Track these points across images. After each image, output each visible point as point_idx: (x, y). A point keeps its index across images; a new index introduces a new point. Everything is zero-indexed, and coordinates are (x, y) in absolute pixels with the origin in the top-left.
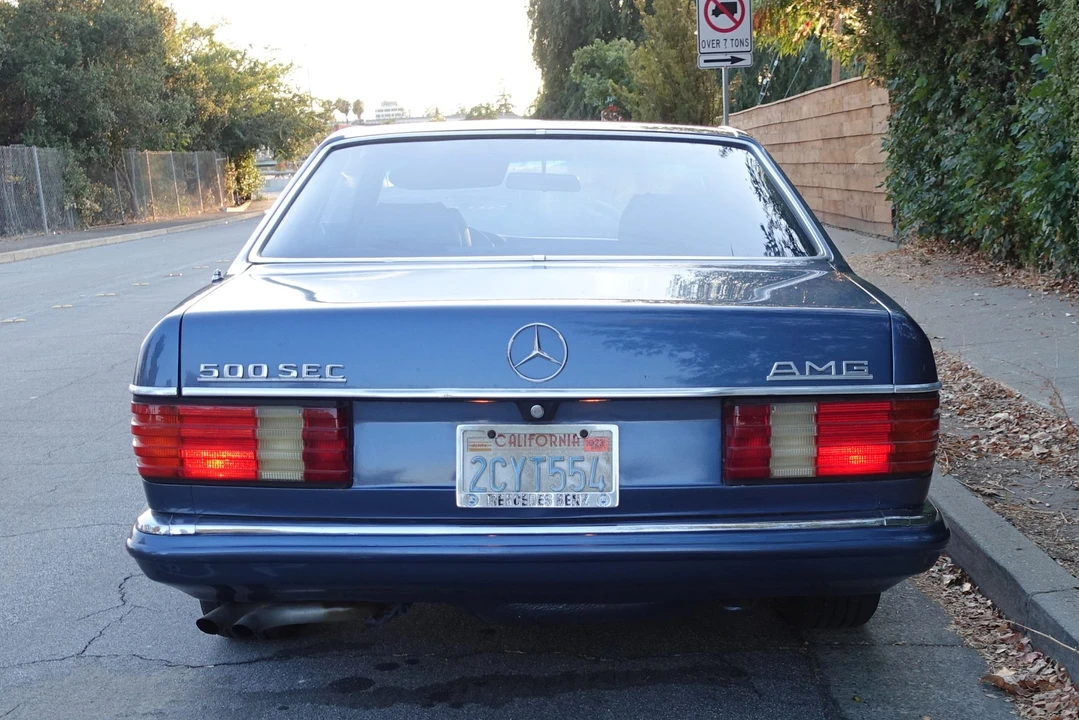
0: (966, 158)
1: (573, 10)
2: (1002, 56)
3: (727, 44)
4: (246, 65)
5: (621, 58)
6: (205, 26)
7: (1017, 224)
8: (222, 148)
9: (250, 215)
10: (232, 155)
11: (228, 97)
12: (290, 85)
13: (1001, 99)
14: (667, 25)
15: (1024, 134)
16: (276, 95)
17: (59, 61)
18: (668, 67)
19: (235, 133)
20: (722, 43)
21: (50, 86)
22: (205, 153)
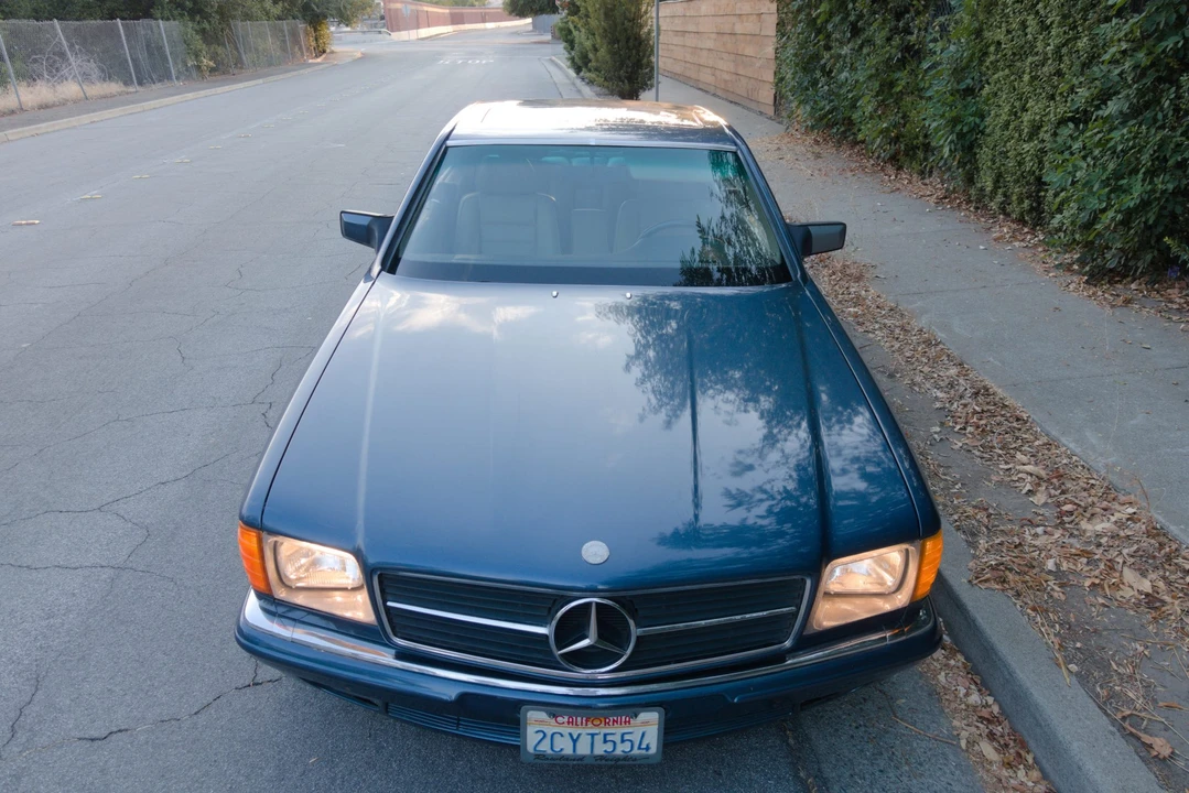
8: (303, 17)
9: (324, 64)
10: (310, 23)
19: (311, 7)
22: (291, 21)
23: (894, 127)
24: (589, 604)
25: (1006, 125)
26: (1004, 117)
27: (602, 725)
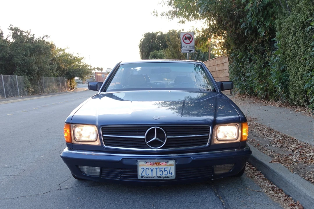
0: (253, 72)
1: (150, 46)
2: (263, 46)
3: (188, 47)
4: (73, 58)
5: (161, 54)
6: (62, 49)
7: (268, 89)
8: (66, 77)
9: (73, 92)
10: (69, 79)
11: (68, 65)
12: (83, 62)
13: (262, 57)
14: (173, 44)
15: (272, 65)
16: (80, 65)
17: (23, 55)
18: (173, 54)
19: (70, 73)
20: (187, 46)
21: (21, 61)
22: (62, 78)
23: (265, 87)
24: (155, 128)
25: (294, 77)
26: (294, 75)
27: (159, 165)
